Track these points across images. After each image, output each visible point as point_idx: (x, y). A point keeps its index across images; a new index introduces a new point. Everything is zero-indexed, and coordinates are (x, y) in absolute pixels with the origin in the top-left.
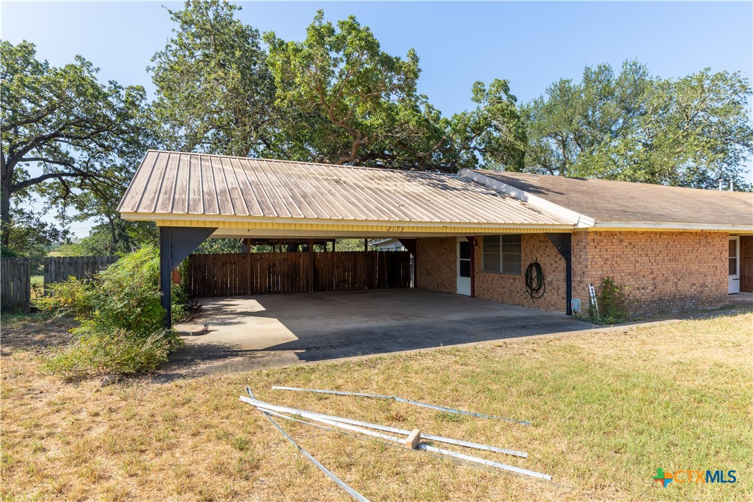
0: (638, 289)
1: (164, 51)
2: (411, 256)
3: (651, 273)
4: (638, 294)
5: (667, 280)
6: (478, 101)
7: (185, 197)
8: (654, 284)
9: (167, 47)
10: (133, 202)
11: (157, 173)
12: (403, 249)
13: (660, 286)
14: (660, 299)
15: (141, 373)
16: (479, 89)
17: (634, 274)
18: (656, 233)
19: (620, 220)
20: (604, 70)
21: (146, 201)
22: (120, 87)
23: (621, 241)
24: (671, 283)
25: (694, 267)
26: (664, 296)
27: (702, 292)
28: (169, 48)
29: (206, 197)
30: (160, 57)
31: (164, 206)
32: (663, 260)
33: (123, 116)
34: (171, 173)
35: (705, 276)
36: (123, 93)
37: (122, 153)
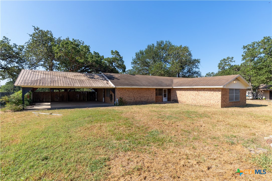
0: (130, 100)
1: (28, 41)
2: (96, 93)
3: (134, 96)
4: (130, 101)
5: (138, 98)
6: (113, 54)
7: (28, 82)
8: (134, 99)
9: (29, 41)
10: (17, 83)
11: (23, 76)
12: (94, 91)
13: (136, 99)
14: (136, 102)
15: (18, 111)
16: (112, 52)
17: (129, 97)
18: (135, 88)
19: (127, 86)
20: (162, 42)
21: (19, 83)
22: (17, 45)
23: (125, 90)
24: (139, 99)
25: (145, 95)
26: (137, 101)
27: (148, 101)
28: (30, 41)
29: (32, 82)
30: (27, 43)
31: (23, 84)
32: (137, 94)
33: (17, 53)
34: (26, 76)
35: (148, 97)
36: (18, 47)
37: (17, 63)
